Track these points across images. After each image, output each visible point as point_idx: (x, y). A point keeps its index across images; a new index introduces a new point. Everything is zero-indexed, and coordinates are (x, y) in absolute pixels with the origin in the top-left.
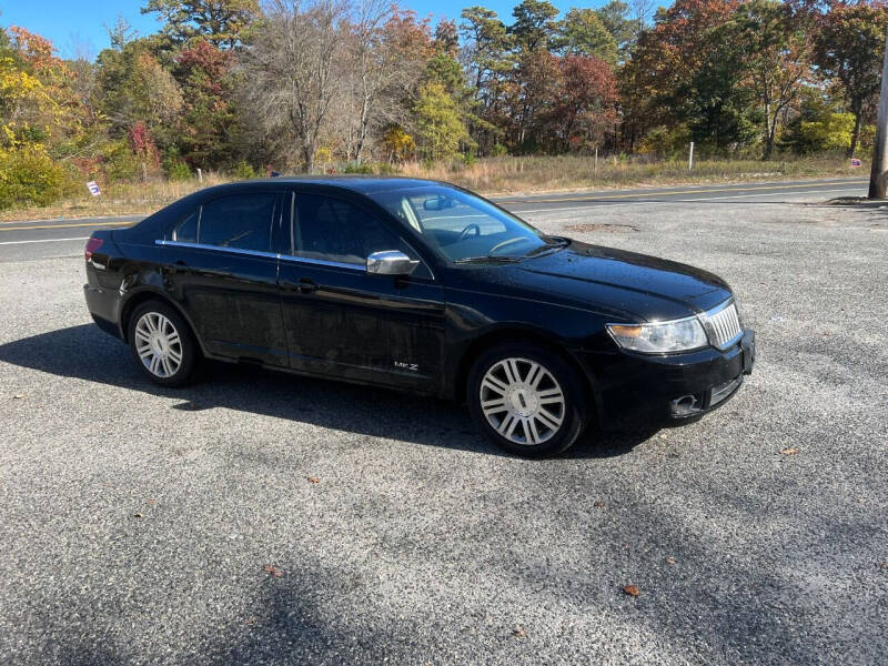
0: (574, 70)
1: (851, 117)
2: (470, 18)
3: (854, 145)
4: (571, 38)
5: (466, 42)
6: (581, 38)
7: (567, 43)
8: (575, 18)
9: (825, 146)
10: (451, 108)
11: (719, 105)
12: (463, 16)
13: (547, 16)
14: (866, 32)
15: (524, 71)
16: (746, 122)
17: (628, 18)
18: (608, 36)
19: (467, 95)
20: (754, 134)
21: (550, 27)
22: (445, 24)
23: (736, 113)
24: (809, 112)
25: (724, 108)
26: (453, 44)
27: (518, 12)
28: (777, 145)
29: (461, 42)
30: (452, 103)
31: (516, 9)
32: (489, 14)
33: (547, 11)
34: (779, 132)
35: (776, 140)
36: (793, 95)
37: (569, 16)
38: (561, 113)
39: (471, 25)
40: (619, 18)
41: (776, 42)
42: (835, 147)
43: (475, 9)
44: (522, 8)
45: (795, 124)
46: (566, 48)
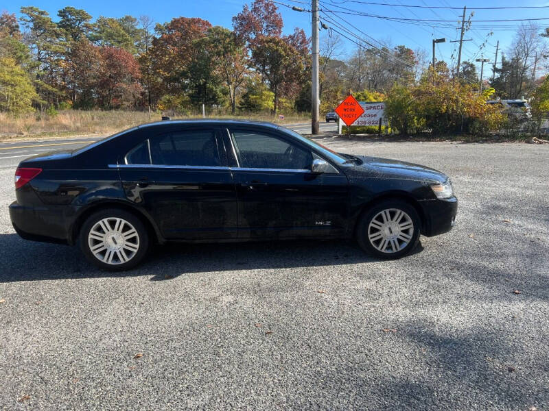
0: (110, 57)
1: (272, 94)
2: (28, 14)
3: (275, 108)
4: (103, 35)
5: (25, 29)
6: (110, 36)
7: (101, 38)
8: (103, 23)
9: (262, 108)
10: (22, 75)
11: (205, 83)
12: (22, 12)
13: (85, 19)
14: (277, 50)
15: (73, 54)
16: (221, 95)
17: (138, 27)
18: (128, 37)
19: (33, 67)
20: (224, 101)
21: (87, 26)
22: (6, 16)
23: (215, 89)
24: (251, 90)
25: (208, 85)
26: (15, 30)
27: (62, 14)
28: (238, 107)
29: (22, 30)
30: (23, 72)
31: (60, 12)
32: (43, 13)
33: (83, 16)
34: (238, 101)
35: (237, 104)
36: (242, 80)
37: (99, 21)
38: (105, 83)
39: (29, 19)
40: (132, 27)
41: (230, 51)
42: (267, 109)
43: (32, 8)
44: (65, 11)
45: (245, 96)
46: (100, 42)
